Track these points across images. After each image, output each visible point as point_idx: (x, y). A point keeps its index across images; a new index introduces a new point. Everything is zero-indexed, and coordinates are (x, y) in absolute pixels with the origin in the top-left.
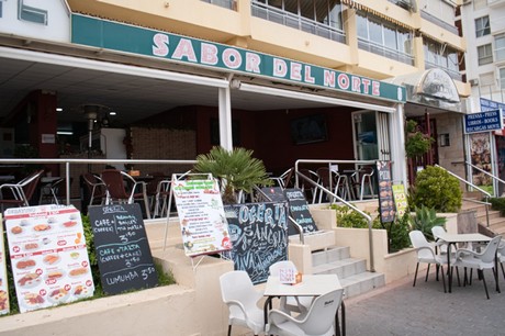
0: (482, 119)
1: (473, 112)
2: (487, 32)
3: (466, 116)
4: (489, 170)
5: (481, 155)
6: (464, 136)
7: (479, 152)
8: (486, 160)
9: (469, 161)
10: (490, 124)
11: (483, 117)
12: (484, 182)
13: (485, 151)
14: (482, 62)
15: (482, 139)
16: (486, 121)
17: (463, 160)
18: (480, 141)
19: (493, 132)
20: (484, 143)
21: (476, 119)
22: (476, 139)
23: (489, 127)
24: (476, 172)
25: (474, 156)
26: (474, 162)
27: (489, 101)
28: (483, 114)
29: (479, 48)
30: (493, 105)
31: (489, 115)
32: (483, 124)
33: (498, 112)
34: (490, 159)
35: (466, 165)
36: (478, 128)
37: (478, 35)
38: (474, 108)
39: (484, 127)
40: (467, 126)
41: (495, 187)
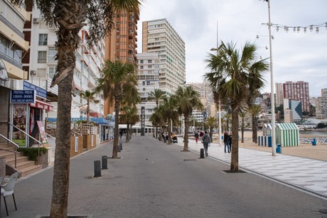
0: (23, 95)
1: (18, 89)
2: (45, 44)
3: (13, 91)
4: (24, 129)
5: (20, 118)
6: (9, 104)
7: (19, 117)
8: (23, 122)
9: (11, 122)
10: (27, 99)
11: (23, 93)
12: (20, 137)
13: (23, 116)
14: (40, 61)
15: (22, 108)
16: (25, 96)
17: (6, 121)
18: (20, 109)
19: (29, 104)
20: (23, 111)
21: (19, 94)
22: (18, 108)
23: (27, 100)
24: (15, 130)
25: (15, 119)
26: (15, 124)
27: (30, 84)
28: (24, 91)
29: (39, 52)
30: (33, 87)
31: (27, 92)
32: (23, 98)
33: (33, 91)
34: (25, 122)
35: (9, 125)
36: (19, 100)
37: (40, 44)
38: (19, 86)
39: (23, 100)
40: (12, 98)
41: (27, 141)
